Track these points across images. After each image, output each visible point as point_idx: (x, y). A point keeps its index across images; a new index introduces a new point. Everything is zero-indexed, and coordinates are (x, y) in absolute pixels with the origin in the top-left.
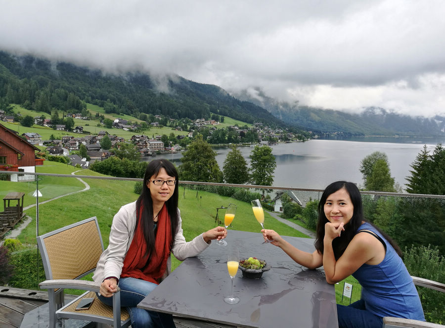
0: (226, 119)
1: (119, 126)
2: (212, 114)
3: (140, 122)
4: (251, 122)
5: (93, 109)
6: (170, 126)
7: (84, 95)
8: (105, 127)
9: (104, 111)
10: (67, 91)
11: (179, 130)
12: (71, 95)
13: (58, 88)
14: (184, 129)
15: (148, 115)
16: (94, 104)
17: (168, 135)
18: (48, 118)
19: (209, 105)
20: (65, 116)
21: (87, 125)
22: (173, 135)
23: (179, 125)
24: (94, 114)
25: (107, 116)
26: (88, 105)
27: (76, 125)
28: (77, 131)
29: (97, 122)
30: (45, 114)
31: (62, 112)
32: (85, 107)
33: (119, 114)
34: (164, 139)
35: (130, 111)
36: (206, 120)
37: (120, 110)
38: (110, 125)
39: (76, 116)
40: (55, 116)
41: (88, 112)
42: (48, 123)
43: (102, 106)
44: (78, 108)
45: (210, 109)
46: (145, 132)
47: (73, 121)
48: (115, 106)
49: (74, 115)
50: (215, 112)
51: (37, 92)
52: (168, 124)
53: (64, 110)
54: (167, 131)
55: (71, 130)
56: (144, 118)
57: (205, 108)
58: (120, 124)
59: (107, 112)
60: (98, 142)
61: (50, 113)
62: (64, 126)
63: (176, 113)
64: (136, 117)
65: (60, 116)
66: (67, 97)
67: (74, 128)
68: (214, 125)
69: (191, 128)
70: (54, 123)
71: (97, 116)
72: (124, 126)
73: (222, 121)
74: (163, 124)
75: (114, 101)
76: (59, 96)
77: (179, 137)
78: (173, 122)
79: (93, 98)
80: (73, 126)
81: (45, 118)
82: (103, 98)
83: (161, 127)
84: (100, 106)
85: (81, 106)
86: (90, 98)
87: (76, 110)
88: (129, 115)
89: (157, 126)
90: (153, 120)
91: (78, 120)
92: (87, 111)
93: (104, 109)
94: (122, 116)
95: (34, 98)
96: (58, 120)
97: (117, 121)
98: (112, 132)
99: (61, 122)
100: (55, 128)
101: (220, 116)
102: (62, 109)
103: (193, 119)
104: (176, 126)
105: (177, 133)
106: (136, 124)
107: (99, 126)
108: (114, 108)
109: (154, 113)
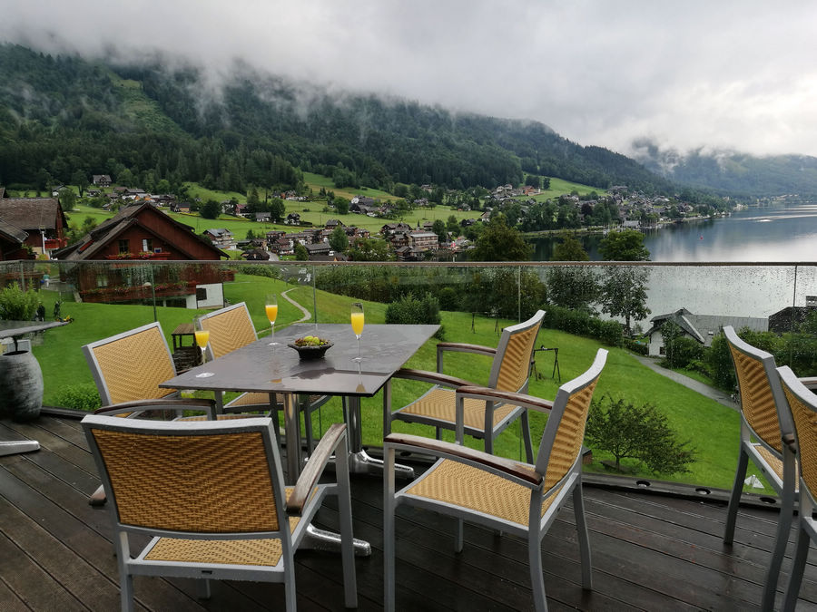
0: (554, 182)
1: (359, 209)
2: (526, 176)
3: (394, 199)
4: (604, 186)
5: (314, 183)
6: (448, 204)
7: (298, 157)
8: (336, 212)
9: (334, 184)
10: (270, 153)
11: (464, 209)
12: (278, 159)
13: (256, 147)
14: (474, 206)
15: (408, 186)
16: (316, 173)
17: (445, 221)
18: (243, 201)
19: (520, 159)
20: (270, 197)
21: (305, 211)
22: (452, 220)
23: (464, 200)
24: (316, 190)
25: (338, 194)
26: (306, 175)
27: (288, 211)
28: (290, 222)
29: (321, 206)
30: (238, 196)
31: (264, 190)
32: (301, 179)
33: (358, 188)
34: (437, 228)
35: (377, 182)
36: (515, 186)
37: (360, 181)
38: (343, 208)
39: (287, 195)
40: (252, 198)
41: (307, 187)
42: (242, 211)
43: (329, 175)
44: (289, 182)
45: (523, 167)
46: (405, 218)
47: (283, 205)
48: (351, 174)
49: (284, 194)
50: (531, 170)
51: (223, 159)
52: (444, 201)
53: (267, 186)
54: (442, 214)
55: (280, 221)
56: (401, 193)
57: (514, 166)
58: (361, 207)
59: (339, 186)
60: (325, 239)
61: (244, 193)
62: (269, 215)
63: (459, 179)
64: (388, 191)
65: (262, 199)
66: (270, 163)
67: (286, 217)
68: (531, 195)
69: (486, 205)
70: (252, 210)
71: (323, 193)
72: (367, 208)
73: (547, 186)
74: (435, 200)
75: (348, 165)
76: (257, 163)
77: (464, 223)
78: (454, 196)
79: (314, 162)
80: (283, 214)
81: (237, 202)
82: (330, 160)
83: (432, 206)
84: (327, 176)
85: (295, 179)
86: (308, 162)
87: (288, 186)
88: (375, 188)
89: (425, 206)
90: (417, 194)
91: (291, 204)
92: (304, 185)
93: (334, 181)
94: (364, 192)
95: (219, 170)
96: (259, 204)
97: (355, 200)
98: (348, 220)
99: (264, 208)
100: (254, 220)
101: (542, 178)
102: (264, 186)
103: (491, 186)
104: (460, 203)
105: (460, 216)
106: (388, 204)
107: (325, 211)
108: (351, 177)
109: (419, 182)
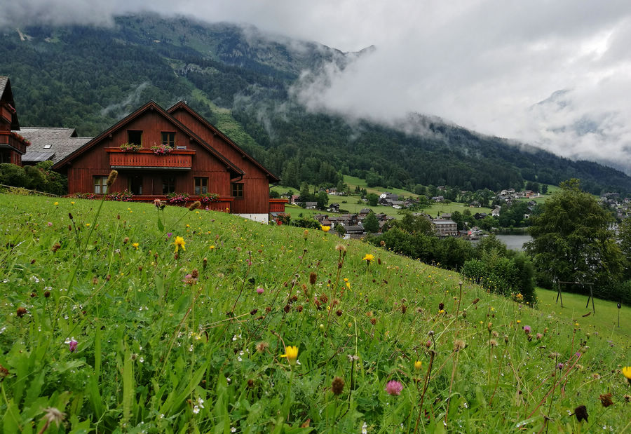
1: (386, 202)
2: (526, 183)
3: (415, 196)
5: (351, 182)
6: (462, 202)
7: (340, 164)
8: (367, 204)
9: (366, 184)
10: (320, 160)
12: (325, 164)
13: (309, 156)
14: (484, 204)
15: (427, 188)
16: (353, 176)
17: (462, 213)
18: (297, 194)
20: (317, 192)
21: (344, 202)
22: (468, 213)
23: (475, 199)
24: (353, 188)
25: (369, 191)
26: (345, 177)
27: (330, 202)
28: (331, 211)
29: (356, 199)
30: (294, 190)
31: (314, 187)
32: (342, 179)
33: (386, 187)
34: (456, 217)
35: (400, 183)
36: (518, 190)
37: (388, 182)
38: (374, 201)
39: (330, 191)
40: (304, 190)
41: (346, 185)
42: (296, 201)
43: (363, 177)
44: (332, 181)
45: (522, 174)
46: (424, 210)
47: (327, 197)
48: (381, 177)
49: (328, 190)
51: (284, 163)
52: (458, 199)
53: (316, 184)
54: (460, 208)
55: (324, 209)
56: (422, 192)
57: (516, 174)
58: (388, 201)
59: (371, 185)
60: (360, 223)
61: (298, 188)
62: (316, 203)
63: (469, 183)
64: (410, 191)
65: (311, 191)
66: (319, 167)
67: (328, 206)
68: (532, 197)
69: (493, 203)
70: (303, 200)
71: (358, 190)
72: (394, 202)
73: (545, 191)
74: (450, 198)
75: (379, 170)
76: (309, 167)
77: (477, 216)
78: (466, 195)
79: (351, 168)
80: (327, 203)
81: (292, 194)
82: (364, 166)
83: (447, 202)
84: (361, 178)
85: (337, 178)
86: (348, 168)
87: (331, 184)
88: (399, 188)
89: (441, 202)
90: (435, 193)
91: (333, 196)
92: (344, 184)
93: (366, 182)
94: (391, 190)
95: (281, 171)
96: (309, 196)
97: (383, 196)
98: (378, 211)
99: (312, 199)
100: (304, 207)
101: (541, 186)
102: (313, 183)
103: (497, 190)
104: (471, 201)
105: (474, 211)
106: (411, 200)
107: (360, 203)
108: (380, 179)
109: (436, 184)
